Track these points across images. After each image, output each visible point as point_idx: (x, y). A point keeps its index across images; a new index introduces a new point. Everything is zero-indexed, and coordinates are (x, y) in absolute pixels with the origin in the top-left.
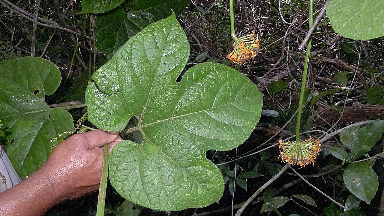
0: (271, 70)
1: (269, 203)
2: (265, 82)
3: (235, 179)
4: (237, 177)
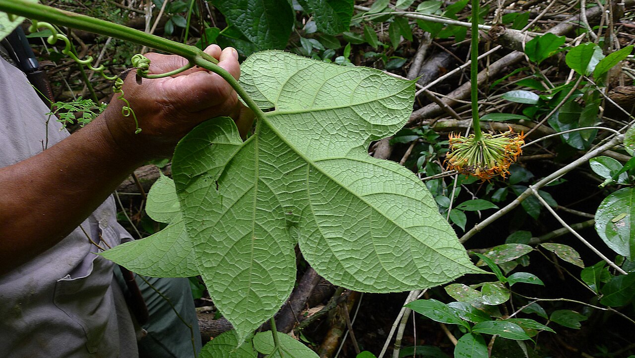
0: (541, 15)
1: (495, 252)
2: (524, 39)
3: (450, 210)
4: (453, 208)
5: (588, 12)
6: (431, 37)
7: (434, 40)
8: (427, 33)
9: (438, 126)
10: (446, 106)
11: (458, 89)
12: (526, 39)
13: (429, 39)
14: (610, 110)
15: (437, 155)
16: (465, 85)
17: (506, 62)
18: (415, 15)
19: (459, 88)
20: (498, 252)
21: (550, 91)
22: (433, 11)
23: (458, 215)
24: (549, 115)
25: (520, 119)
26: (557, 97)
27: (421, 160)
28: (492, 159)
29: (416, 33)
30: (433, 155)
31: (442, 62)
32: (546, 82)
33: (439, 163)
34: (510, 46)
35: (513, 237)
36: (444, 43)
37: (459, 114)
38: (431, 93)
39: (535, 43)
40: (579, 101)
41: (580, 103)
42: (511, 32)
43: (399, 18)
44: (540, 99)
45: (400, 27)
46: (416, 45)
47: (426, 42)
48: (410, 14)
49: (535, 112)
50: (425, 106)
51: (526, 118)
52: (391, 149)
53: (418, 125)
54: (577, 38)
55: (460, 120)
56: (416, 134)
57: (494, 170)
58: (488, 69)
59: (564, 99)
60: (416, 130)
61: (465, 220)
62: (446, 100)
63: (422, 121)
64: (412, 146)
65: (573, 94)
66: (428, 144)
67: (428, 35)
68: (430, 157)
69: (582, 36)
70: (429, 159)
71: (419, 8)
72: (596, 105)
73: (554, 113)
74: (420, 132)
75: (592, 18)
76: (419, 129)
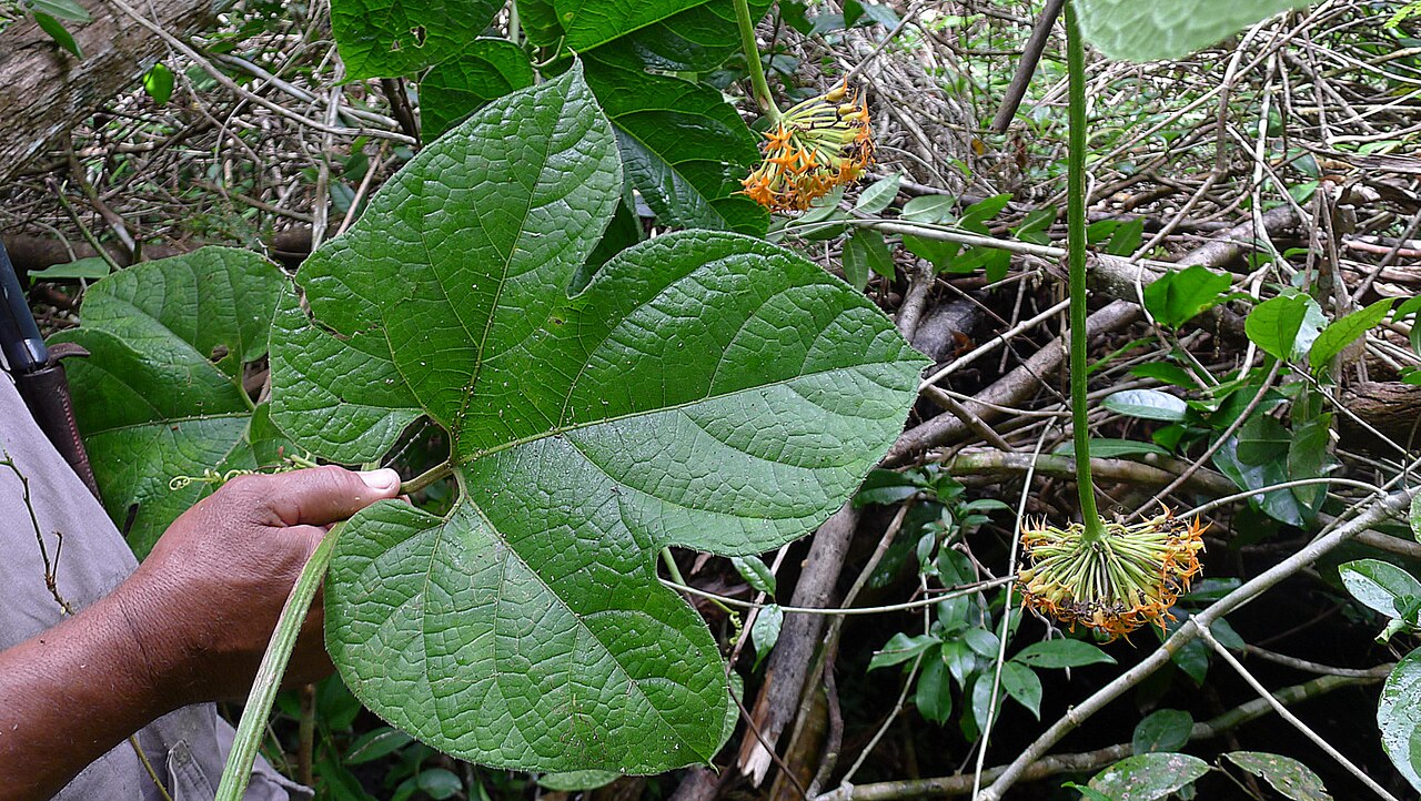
0: (1171, 225)
1: (1118, 776)
2: (1139, 277)
3: (1000, 665)
4: (1006, 658)
5: (1267, 219)
6: (933, 270)
7: (940, 275)
8: (923, 261)
9: (960, 464)
10: (975, 419)
11: (998, 382)
12: (1142, 275)
13: (929, 274)
14: (1352, 436)
15: (960, 531)
16: (1013, 373)
17: (1102, 325)
18: (898, 227)
19: (1002, 380)
20: (1126, 773)
21: (1209, 391)
22: (935, 217)
23: (1021, 677)
24: (1215, 446)
25: (1146, 454)
26: (1227, 405)
27: (926, 543)
28: (1133, 586)
29: (899, 260)
30: (951, 532)
31: (958, 323)
32: (1198, 372)
33: (966, 548)
34: (1109, 293)
35: (1149, 725)
36: (960, 280)
37: (1005, 436)
38: (940, 391)
39: (1166, 286)
40: (1275, 412)
41: (1278, 417)
42: (1109, 262)
43: (864, 233)
44: (1189, 409)
45: (867, 250)
46: (901, 288)
47: (923, 279)
48: (888, 225)
49: (1178, 438)
50: (929, 419)
51: (1161, 451)
52: (856, 517)
53: (915, 462)
54: (1253, 275)
55: (1007, 451)
56: (911, 483)
57: (1138, 614)
58: (1063, 339)
59: (1245, 412)
60: (910, 475)
61: (1040, 691)
62: (976, 406)
63: (924, 453)
64: (903, 510)
65: (1263, 399)
66: (937, 505)
67: (926, 265)
68: (945, 537)
69: (1262, 270)
70: (944, 540)
71: (905, 211)
72: (1322, 426)
73: (1226, 442)
74: (920, 479)
75: (1277, 230)
76: (918, 473)
